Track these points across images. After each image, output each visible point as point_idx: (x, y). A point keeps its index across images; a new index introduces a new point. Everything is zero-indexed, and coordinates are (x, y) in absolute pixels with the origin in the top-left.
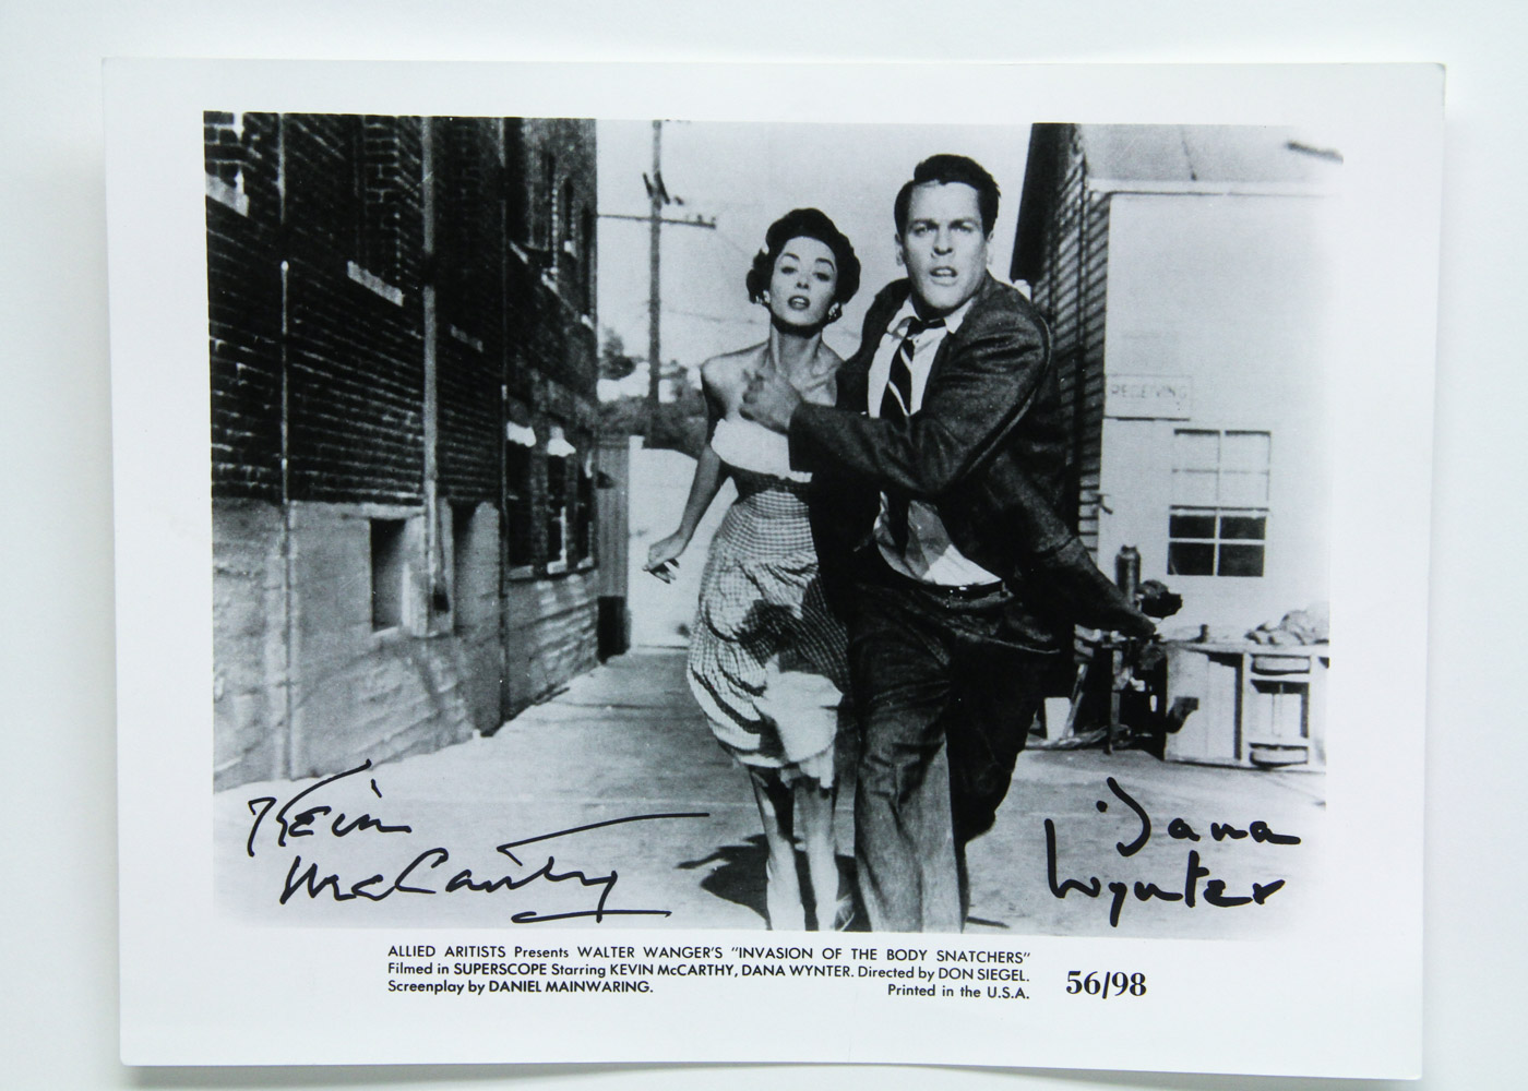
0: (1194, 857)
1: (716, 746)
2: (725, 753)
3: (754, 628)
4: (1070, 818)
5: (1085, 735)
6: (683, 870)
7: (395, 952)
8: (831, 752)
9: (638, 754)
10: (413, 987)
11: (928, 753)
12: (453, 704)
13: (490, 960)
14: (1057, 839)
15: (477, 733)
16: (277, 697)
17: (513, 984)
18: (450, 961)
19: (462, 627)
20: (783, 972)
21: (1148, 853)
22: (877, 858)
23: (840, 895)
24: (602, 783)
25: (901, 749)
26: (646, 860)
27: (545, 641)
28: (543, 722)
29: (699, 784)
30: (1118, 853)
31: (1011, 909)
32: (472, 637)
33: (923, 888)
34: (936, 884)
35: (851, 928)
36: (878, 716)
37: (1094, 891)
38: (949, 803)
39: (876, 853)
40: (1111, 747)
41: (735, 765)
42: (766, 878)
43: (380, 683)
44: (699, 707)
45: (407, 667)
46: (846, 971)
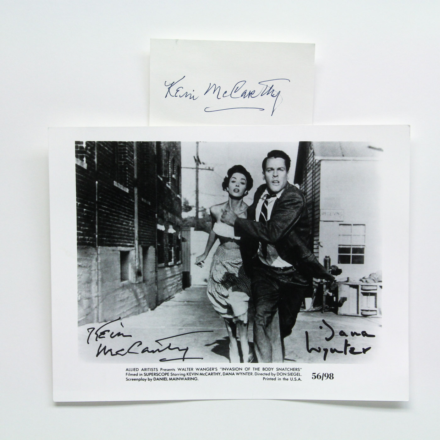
0: (346, 341)
1: (215, 313)
2: (217, 314)
3: (225, 280)
4: (312, 331)
5: (316, 308)
6: (206, 347)
7: (128, 370)
8: (247, 314)
9: (193, 315)
10: (133, 379)
11: (273, 313)
12: (143, 301)
13: (154, 372)
14: (309, 337)
15: (149, 309)
16: (95, 300)
17: (160, 378)
18: (143, 372)
19: (145, 280)
20: (234, 374)
21: (334, 340)
22: (260, 343)
23: (250, 353)
24: (184, 323)
25: (266, 312)
26: (196, 344)
27: (168, 284)
28: (167, 306)
29: (210, 323)
30: (326, 341)
32: (148, 283)
33: (272, 351)
34: (276, 349)
36: (259, 303)
37: (319, 351)
38: (279, 327)
39: (259, 341)
40: (323, 311)
41: (220, 317)
42: (229, 349)
43: (123, 296)
44: (210, 302)
45: (130, 292)
46: (251, 374)
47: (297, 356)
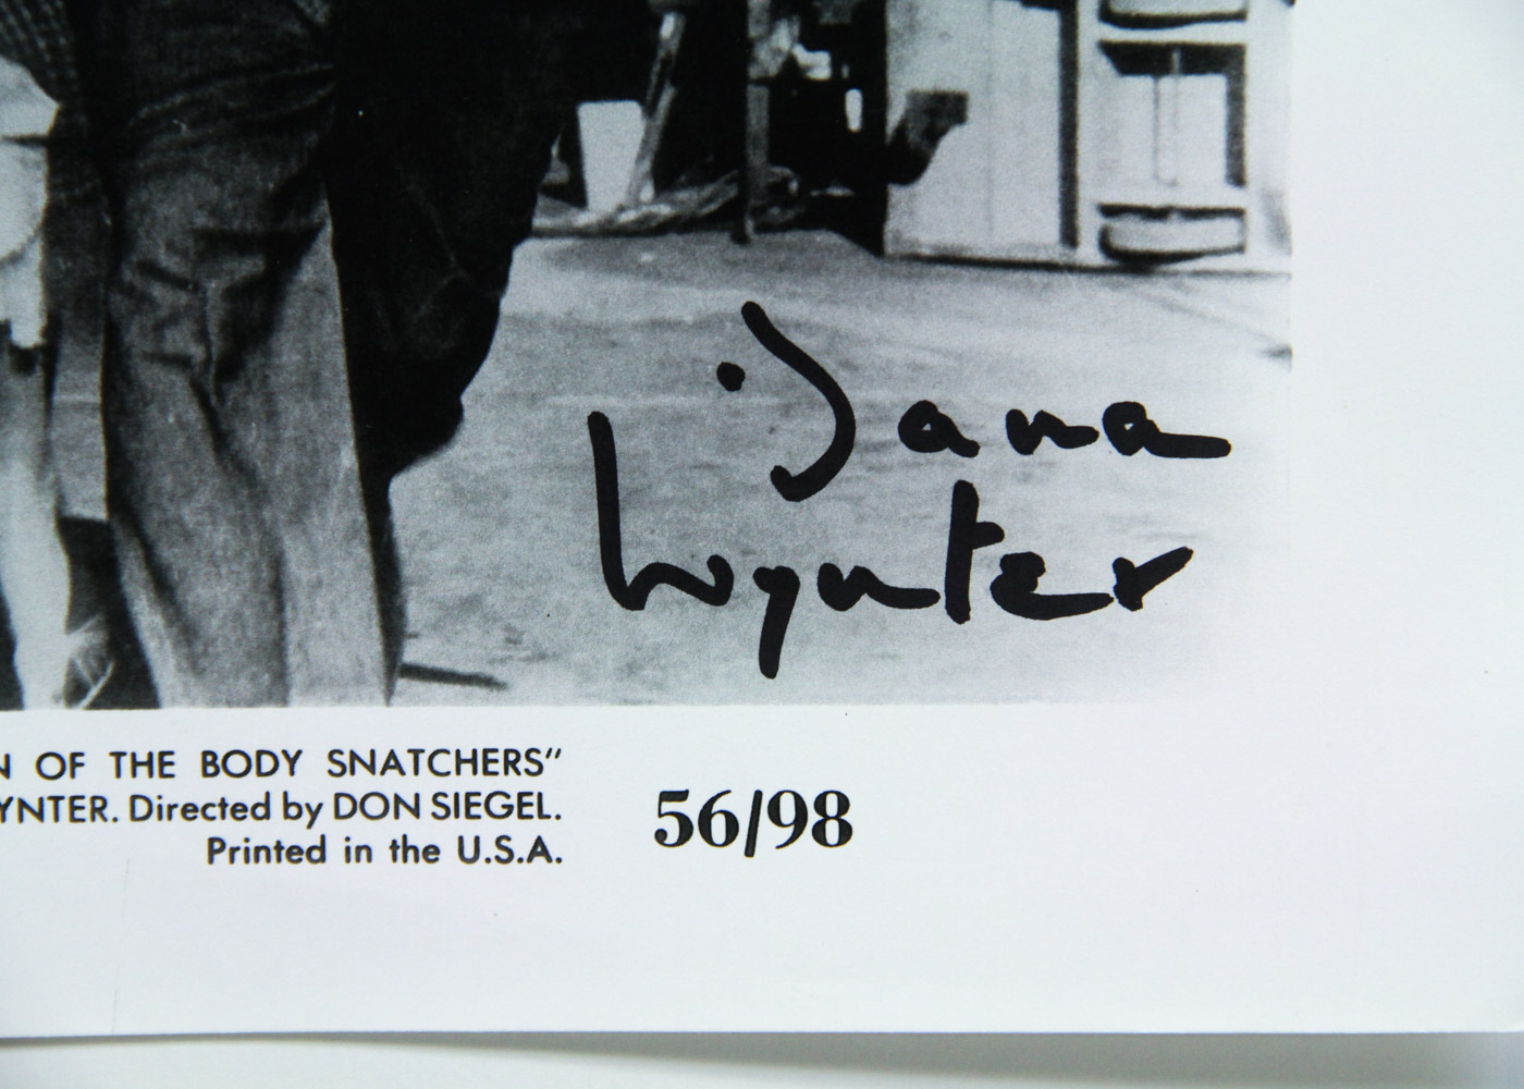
0: (965, 497)
4: (653, 409)
5: (683, 195)
8: (36, 255)
11: (286, 252)
14: (621, 462)
21: (847, 490)
22: (166, 523)
23: (75, 620)
25: (215, 244)
30: (775, 494)
31: (508, 640)
33: (286, 596)
34: (319, 584)
35: (107, 700)
36: (152, 160)
37: (716, 589)
38: (344, 377)
39: (164, 511)
40: (750, 225)
46: (99, 808)
47: (513, 640)
